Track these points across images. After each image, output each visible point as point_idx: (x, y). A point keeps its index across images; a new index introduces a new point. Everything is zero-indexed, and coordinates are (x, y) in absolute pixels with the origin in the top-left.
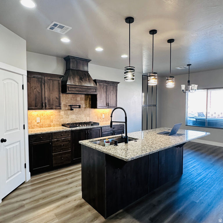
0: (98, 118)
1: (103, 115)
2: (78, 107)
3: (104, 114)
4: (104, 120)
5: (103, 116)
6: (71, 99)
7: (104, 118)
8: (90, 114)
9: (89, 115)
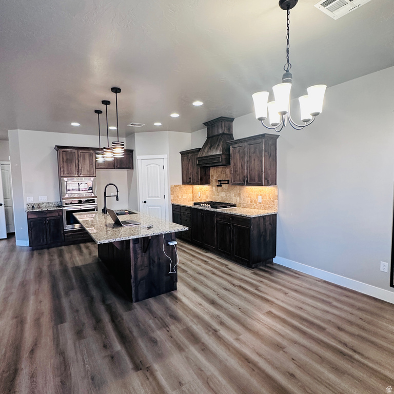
0: (251, 202)
1: (260, 197)
2: (227, 182)
3: (261, 195)
4: (261, 206)
5: (260, 200)
6: (221, 173)
7: (261, 203)
8: (240, 193)
9: (239, 195)
